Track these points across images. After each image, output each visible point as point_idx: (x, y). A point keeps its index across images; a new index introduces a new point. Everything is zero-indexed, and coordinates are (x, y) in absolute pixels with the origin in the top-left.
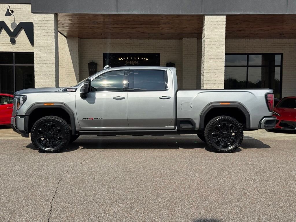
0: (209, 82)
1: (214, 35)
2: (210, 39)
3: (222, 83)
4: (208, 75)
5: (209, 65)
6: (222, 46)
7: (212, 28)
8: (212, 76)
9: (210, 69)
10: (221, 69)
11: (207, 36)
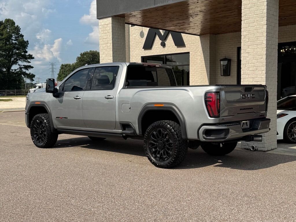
0: (247, 77)
1: (253, 14)
2: (247, 20)
3: (263, 77)
4: (246, 68)
5: (246, 55)
6: (263, 27)
7: (249, 5)
8: (251, 69)
9: (248, 59)
10: (261, 59)
11: (244, 17)
